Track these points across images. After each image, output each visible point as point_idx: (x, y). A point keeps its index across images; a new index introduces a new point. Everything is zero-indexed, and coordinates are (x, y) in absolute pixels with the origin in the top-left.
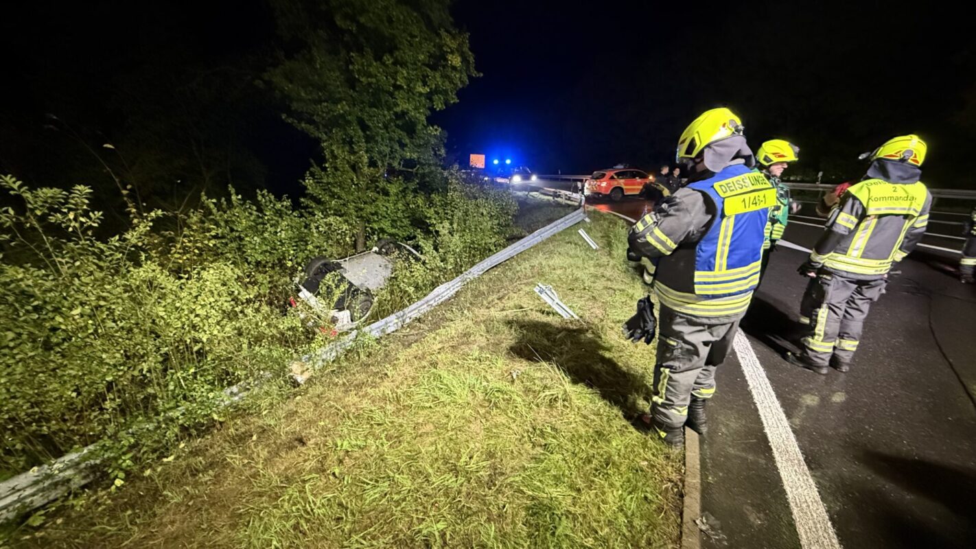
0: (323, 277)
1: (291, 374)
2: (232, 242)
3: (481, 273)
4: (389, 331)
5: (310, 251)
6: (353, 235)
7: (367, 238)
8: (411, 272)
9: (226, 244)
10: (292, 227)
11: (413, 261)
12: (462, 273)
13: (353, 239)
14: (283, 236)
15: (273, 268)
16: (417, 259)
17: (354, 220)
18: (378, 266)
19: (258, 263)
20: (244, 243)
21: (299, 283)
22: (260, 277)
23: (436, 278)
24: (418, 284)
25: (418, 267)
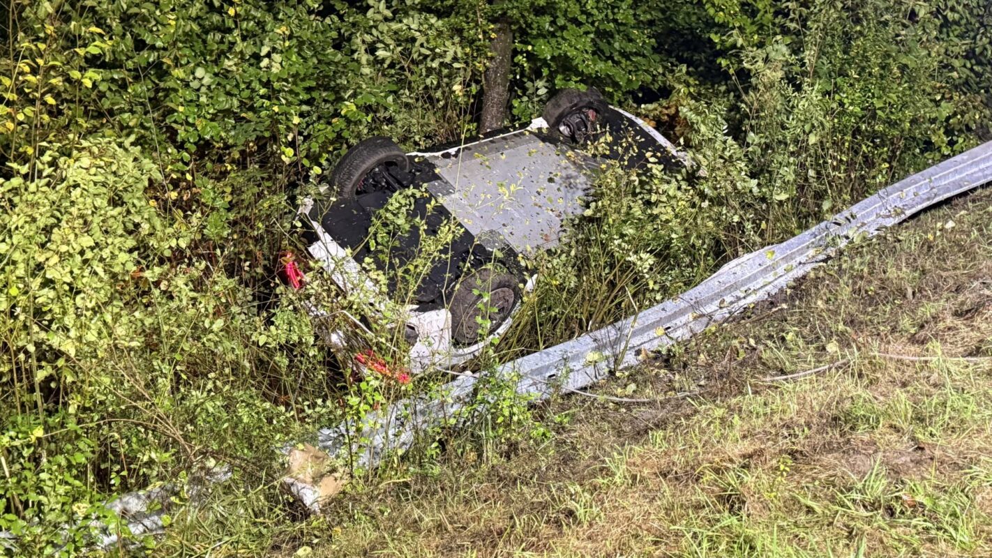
0: (382, 203)
1: (287, 479)
2: (137, 78)
3: (890, 222)
4: (571, 385)
5: (348, 121)
6: (475, 78)
7: (517, 87)
8: (648, 203)
9: (123, 86)
10: (301, 43)
11: (657, 170)
12: (819, 218)
13: (474, 88)
14: (276, 69)
15: (241, 164)
16: (671, 165)
17: (480, 29)
18: (543, 177)
19: (204, 147)
20: (171, 84)
21: (314, 214)
22: (207, 189)
23: (730, 228)
24: (668, 246)
25: (672, 189)
